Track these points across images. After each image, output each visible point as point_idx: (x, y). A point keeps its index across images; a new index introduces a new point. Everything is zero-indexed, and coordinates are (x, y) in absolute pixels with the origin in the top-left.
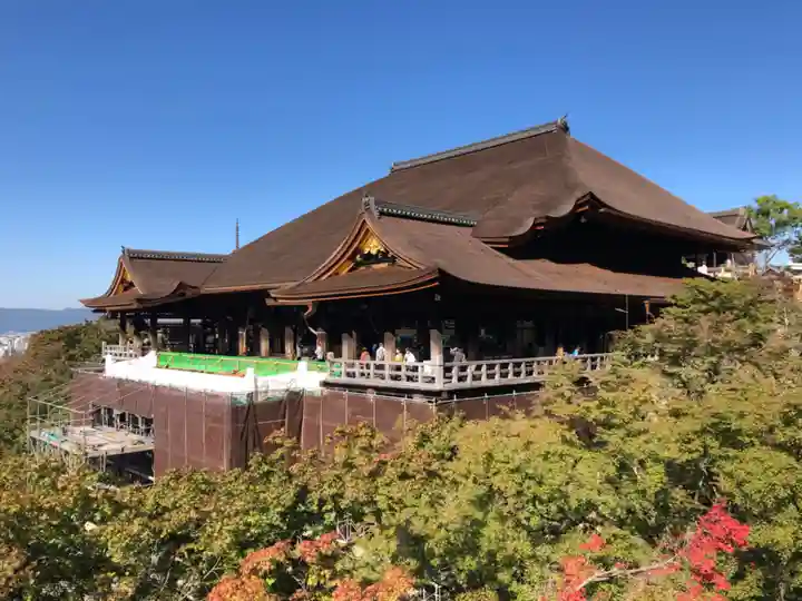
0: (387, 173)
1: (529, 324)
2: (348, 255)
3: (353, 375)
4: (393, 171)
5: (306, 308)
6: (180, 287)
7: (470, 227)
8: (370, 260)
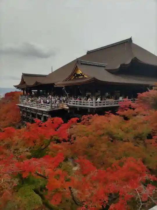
0: (86, 54)
1: (119, 91)
2: (73, 75)
3: (74, 104)
4: (87, 53)
5: (63, 88)
6: (37, 83)
7: (104, 67)
8: (79, 75)
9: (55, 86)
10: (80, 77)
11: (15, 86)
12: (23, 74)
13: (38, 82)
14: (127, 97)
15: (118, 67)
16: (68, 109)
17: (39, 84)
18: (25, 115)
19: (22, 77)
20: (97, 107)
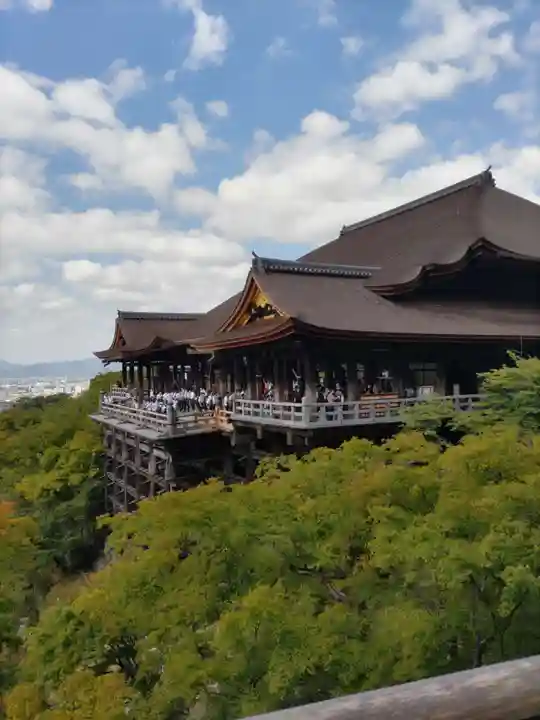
2: (245, 309)
3: (249, 413)
4: (343, 234)
5: (210, 356)
6: (158, 341)
7: (366, 277)
8: (262, 312)
9: (190, 351)
10: (266, 318)
11: (99, 355)
12: (119, 313)
13: (165, 337)
14: (456, 388)
15: (413, 274)
16: (232, 433)
17: (164, 346)
18: (111, 453)
19: (118, 326)
20: (315, 425)
